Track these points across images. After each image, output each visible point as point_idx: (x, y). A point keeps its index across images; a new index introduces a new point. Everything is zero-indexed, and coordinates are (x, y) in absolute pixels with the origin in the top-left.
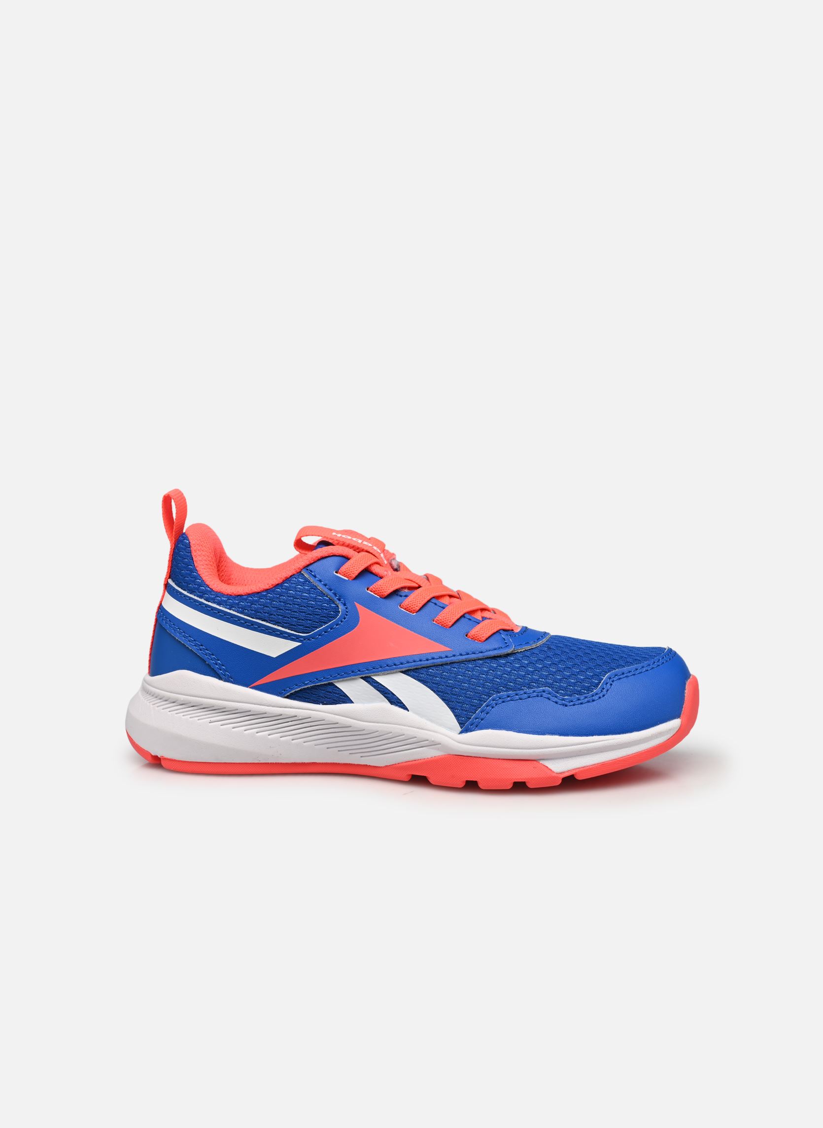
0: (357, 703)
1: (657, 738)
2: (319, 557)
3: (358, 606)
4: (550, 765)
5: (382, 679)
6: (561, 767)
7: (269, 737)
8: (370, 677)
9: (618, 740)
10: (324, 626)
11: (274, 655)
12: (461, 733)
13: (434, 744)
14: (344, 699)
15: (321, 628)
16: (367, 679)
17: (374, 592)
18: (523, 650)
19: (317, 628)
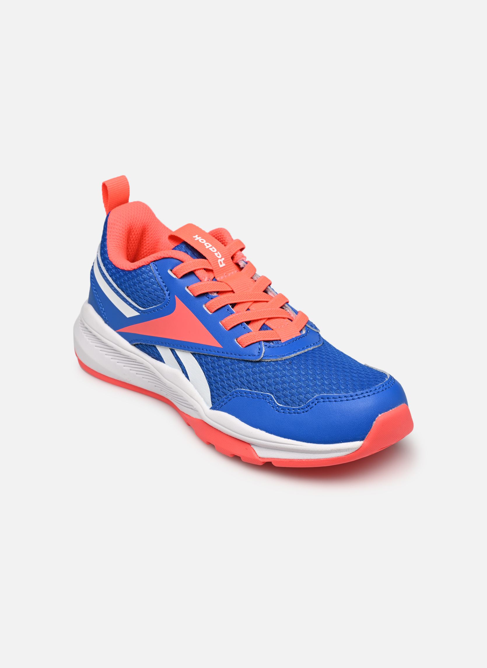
0: (167, 364)
1: (336, 452)
2: (162, 257)
3: (177, 298)
4: (256, 449)
5: (179, 353)
6: (263, 454)
7: (124, 367)
8: (174, 350)
9: (304, 447)
10: (154, 307)
11: (128, 316)
12: (211, 408)
13: (195, 410)
14: (159, 358)
15: (152, 307)
16: (173, 351)
17: (190, 291)
18: (269, 361)
19: (150, 306)
